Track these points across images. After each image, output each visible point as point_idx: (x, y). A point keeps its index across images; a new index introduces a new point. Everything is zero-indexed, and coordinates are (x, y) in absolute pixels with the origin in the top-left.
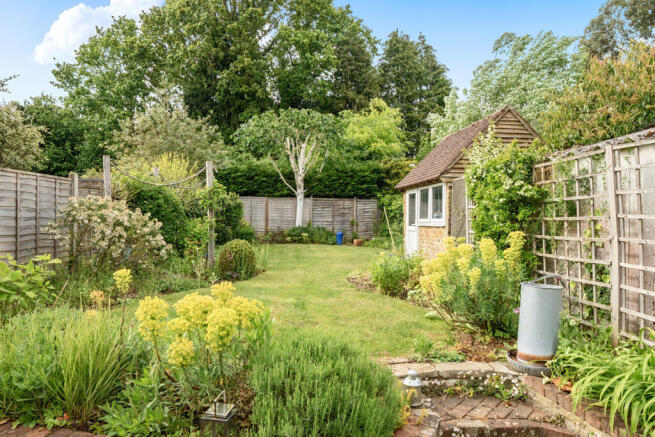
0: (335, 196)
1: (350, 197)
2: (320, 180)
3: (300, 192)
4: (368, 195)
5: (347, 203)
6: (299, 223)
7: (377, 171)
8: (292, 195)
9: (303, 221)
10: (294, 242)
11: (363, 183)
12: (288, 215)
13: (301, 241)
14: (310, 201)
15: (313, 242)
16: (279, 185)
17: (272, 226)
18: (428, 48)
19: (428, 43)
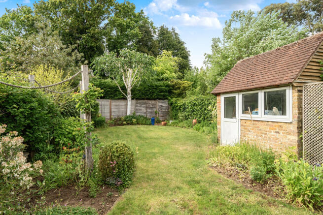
0: (147, 99)
1: (155, 99)
2: (139, 90)
3: (129, 97)
4: (164, 98)
5: (153, 102)
6: (129, 113)
7: (168, 86)
8: (125, 99)
9: (131, 112)
10: (128, 124)
11: (161, 92)
12: (122, 109)
13: (132, 124)
14: (134, 101)
15: (138, 124)
16: (118, 93)
17: (114, 115)
18: (176, 34)
19: (176, 32)
